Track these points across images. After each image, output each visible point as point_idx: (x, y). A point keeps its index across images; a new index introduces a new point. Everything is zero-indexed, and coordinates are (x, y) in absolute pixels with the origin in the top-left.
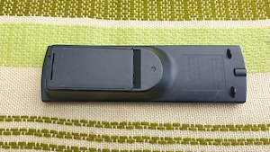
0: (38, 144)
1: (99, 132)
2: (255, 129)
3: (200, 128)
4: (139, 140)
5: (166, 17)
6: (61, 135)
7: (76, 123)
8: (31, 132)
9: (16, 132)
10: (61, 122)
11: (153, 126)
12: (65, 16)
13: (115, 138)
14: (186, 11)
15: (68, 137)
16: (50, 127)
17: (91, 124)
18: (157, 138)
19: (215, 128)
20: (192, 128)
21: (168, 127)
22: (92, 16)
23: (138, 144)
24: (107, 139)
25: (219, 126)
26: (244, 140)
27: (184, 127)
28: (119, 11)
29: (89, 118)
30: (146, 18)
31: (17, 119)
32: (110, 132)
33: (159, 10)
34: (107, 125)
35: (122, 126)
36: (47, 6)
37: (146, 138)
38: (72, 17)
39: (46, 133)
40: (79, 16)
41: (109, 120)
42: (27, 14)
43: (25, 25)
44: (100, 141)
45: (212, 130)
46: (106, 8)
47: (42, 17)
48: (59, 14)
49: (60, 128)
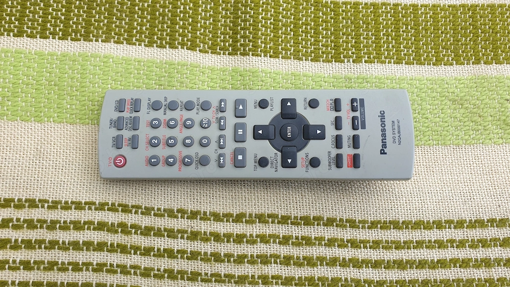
0: (112, 245)
1: (204, 227)
2: (428, 226)
3: (353, 224)
4: (264, 239)
5: (306, 55)
6: (147, 231)
7: (171, 213)
8: (101, 226)
9: (78, 226)
10: (147, 211)
11: (284, 220)
12: (150, 44)
13: (228, 237)
14: (337, 47)
15: (159, 233)
16: (131, 219)
17: (194, 215)
18: (290, 237)
19: (373, 225)
20: (341, 224)
21: (307, 221)
22: (192, 48)
23: (263, 245)
24: (217, 237)
25: (379, 222)
26: (412, 242)
27: (330, 222)
28: (236, 41)
29: (190, 207)
30: (276, 55)
31: (79, 206)
32: (222, 228)
33: (297, 43)
34: (217, 217)
35: (239, 218)
36: (120, 27)
37: (274, 237)
38: (161, 46)
39: (124, 228)
40: (172, 46)
41: (220, 209)
42: (87, 38)
43: (85, 57)
44: (207, 240)
45: (369, 228)
46: (215, 36)
47: (112, 45)
48: (140, 41)
49: (145, 221)
